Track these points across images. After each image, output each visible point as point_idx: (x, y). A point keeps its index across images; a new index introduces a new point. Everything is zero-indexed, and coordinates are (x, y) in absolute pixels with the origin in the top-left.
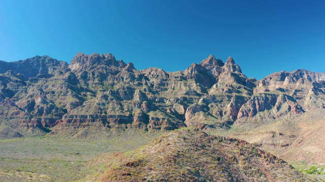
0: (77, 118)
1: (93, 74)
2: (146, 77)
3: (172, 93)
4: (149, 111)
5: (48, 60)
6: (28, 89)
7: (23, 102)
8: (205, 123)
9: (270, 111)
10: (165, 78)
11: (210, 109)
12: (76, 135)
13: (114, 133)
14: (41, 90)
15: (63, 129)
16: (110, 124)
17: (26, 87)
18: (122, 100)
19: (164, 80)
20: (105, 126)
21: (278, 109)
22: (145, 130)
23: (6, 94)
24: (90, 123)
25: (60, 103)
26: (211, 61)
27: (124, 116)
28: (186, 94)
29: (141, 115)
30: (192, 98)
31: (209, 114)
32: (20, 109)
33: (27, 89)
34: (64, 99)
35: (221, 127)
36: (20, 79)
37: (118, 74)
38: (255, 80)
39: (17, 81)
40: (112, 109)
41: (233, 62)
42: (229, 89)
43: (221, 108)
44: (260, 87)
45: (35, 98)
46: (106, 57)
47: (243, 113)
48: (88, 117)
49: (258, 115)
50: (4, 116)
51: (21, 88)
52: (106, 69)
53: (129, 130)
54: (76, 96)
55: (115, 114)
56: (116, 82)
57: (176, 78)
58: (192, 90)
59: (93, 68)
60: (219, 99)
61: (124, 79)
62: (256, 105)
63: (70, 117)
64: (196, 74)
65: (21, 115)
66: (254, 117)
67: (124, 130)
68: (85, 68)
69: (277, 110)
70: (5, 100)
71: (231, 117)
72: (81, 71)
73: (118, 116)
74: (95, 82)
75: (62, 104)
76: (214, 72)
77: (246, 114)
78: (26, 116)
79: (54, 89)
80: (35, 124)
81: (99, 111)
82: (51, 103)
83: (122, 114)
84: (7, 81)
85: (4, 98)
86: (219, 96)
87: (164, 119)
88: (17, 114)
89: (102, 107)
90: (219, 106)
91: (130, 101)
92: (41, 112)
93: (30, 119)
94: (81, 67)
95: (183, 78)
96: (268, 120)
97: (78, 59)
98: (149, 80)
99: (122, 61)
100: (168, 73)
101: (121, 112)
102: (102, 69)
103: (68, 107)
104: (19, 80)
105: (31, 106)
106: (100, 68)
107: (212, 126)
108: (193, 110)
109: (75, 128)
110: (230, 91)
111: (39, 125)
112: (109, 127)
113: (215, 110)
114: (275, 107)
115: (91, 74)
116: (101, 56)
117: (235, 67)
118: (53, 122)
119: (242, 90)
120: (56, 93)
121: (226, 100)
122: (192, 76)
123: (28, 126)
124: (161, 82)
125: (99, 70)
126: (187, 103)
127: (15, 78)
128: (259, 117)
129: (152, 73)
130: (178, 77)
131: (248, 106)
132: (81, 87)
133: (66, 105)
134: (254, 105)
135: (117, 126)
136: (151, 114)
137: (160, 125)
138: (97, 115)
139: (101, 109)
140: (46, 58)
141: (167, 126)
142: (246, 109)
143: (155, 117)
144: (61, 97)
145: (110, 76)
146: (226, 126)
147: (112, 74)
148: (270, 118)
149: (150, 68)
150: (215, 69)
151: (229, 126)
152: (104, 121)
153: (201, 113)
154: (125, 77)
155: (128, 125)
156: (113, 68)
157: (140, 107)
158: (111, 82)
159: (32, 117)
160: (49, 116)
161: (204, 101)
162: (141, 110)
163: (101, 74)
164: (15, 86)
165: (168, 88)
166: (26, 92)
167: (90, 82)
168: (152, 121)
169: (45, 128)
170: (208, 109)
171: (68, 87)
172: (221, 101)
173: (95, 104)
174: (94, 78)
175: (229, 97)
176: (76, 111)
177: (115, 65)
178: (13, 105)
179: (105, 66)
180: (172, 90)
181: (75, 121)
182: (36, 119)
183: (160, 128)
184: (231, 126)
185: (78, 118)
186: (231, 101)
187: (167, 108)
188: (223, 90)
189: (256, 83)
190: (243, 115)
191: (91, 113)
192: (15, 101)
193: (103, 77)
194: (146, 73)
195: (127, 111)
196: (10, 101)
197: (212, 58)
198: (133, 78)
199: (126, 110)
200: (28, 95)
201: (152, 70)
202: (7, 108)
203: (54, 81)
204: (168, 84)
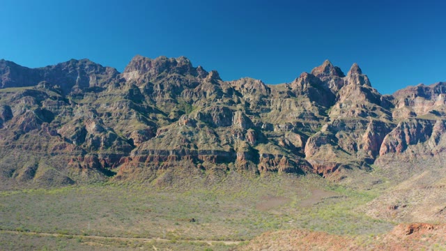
0: (154, 155)
1: (162, 87)
2: (237, 91)
3: (278, 115)
4: (256, 144)
5: (89, 65)
6: (74, 109)
7: (68, 129)
8: (338, 162)
9: (425, 143)
10: (265, 94)
11: (338, 140)
12: (156, 180)
13: (212, 178)
14: (94, 111)
15: (133, 171)
16: (204, 164)
17: (71, 106)
18: (215, 127)
19: (264, 97)
20: (196, 166)
21: (437, 140)
22: (256, 173)
23: (42, 117)
24: (175, 163)
25: (121, 131)
26: (327, 70)
27: (224, 152)
28: (299, 117)
29: (247, 150)
30: (308, 124)
31: (339, 148)
32: (66, 139)
33: (72, 109)
34: (127, 124)
35: (360, 168)
36: (59, 93)
37: (197, 88)
38: (392, 98)
39: (55, 98)
40: (204, 141)
41: (359, 71)
42: (362, 111)
43: (354, 139)
44: (402, 109)
45: (86, 124)
46: (178, 62)
47: (388, 147)
48: (171, 152)
49: (409, 150)
50: (42, 152)
51: (63, 109)
52: (180, 80)
53: (232, 173)
54: (144, 120)
55: (209, 149)
56: (195, 99)
57: (280, 93)
58: (308, 112)
59: (160, 78)
60: (349, 125)
61: (208, 95)
62: (405, 135)
63: (143, 154)
64: (309, 88)
65: (67, 149)
66: (404, 153)
67: (225, 173)
68: (149, 78)
69: (435, 144)
70: (42, 126)
71: (370, 153)
72: (144, 82)
73: (215, 151)
74: (165, 98)
75: (124, 132)
76: (332, 85)
77: (392, 149)
78: (76, 151)
79: (109, 109)
80: (91, 164)
81: (186, 144)
82: (110, 132)
83: (219, 148)
84: (42, 97)
85: (41, 124)
86: (350, 121)
87: (280, 156)
88: (62, 147)
89: (190, 138)
90: (351, 135)
91: (228, 129)
92: (96, 144)
93: (83, 155)
94: (143, 76)
95: (291, 94)
96: (425, 157)
97: (137, 64)
98: (242, 96)
99: (201, 68)
100: (268, 86)
101: (218, 145)
102: (174, 79)
103: (135, 136)
104: (58, 95)
105: (81, 135)
106: (171, 78)
107: (347, 167)
108: (316, 141)
109: (152, 169)
110: (363, 114)
111: (97, 165)
112: (202, 168)
113: (346, 143)
114: (432, 138)
115: (158, 86)
116: (171, 60)
117: (363, 79)
118: (115, 160)
119: (378, 112)
120: (113, 115)
121: (360, 127)
122: (304, 91)
123: (80, 167)
124: (260, 99)
125: (170, 82)
126: (303, 130)
127: (52, 94)
128: (411, 154)
129: (246, 86)
130: (284, 92)
131: (394, 137)
132: (148, 106)
133: (130, 134)
134: (403, 134)
135: (215, 166)
136: (261, 149)
137: (276, 165)
138: (183, 150)
139: (189, 141)
140: (85, 62)
141: (287, 166)
142: (391, 141)
143: (267, 152)
144: (121, 122)
145: (187, 90)
146: (366, 165)
147: (189, 87)
148: (426, 154)
149: (242, 79)
150: (332, 80)
151: (369, 166)
152: (195, 159)
153: (329, 147)
154: (208, 92)
155: (229, 164)
156: (189, 77)
157: (243, 138)
158: (187, 98)
159: (84, 153)
160: (109, 151)
161: (329, 128)
162: (247, 143)
163: (173, 86)
164: (55, 105)
165: (271, 107)
166: (72, 114)
167: (158, 99)
168: (264, 159)
169: (105, 169)
170: (336, 140)
171: (131, 106)
172: (353, 129)
173: (179, 133)
174: (164, 93)
175: (364, 123)
176: (151, 144)
177: (191, 74)
178: (54, 133)
179: (177, 75)
180: (278, 111)
181: (152, 159)
182: (92, 156)
183: (276, 170)
184: (372, 166)
185: (156, 155)
186: (366, 128)
187: (279, 139)
188: (354, 112)
189: (394, 102)
190: (388, 150)
191: (175, 148)
192: (55, 127)
193: (176, 91)
194: (237, 85)
195: (226, 144)
196: (50, 128)
197: (329, 65)
198: (219, 93)
199: (225, 142)
200: (75, 119)
201: (246, 82)
202: (45, 138)
203: (108, 98)
204: (269, 102)
